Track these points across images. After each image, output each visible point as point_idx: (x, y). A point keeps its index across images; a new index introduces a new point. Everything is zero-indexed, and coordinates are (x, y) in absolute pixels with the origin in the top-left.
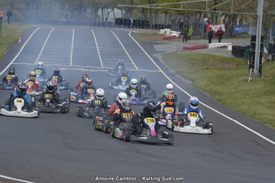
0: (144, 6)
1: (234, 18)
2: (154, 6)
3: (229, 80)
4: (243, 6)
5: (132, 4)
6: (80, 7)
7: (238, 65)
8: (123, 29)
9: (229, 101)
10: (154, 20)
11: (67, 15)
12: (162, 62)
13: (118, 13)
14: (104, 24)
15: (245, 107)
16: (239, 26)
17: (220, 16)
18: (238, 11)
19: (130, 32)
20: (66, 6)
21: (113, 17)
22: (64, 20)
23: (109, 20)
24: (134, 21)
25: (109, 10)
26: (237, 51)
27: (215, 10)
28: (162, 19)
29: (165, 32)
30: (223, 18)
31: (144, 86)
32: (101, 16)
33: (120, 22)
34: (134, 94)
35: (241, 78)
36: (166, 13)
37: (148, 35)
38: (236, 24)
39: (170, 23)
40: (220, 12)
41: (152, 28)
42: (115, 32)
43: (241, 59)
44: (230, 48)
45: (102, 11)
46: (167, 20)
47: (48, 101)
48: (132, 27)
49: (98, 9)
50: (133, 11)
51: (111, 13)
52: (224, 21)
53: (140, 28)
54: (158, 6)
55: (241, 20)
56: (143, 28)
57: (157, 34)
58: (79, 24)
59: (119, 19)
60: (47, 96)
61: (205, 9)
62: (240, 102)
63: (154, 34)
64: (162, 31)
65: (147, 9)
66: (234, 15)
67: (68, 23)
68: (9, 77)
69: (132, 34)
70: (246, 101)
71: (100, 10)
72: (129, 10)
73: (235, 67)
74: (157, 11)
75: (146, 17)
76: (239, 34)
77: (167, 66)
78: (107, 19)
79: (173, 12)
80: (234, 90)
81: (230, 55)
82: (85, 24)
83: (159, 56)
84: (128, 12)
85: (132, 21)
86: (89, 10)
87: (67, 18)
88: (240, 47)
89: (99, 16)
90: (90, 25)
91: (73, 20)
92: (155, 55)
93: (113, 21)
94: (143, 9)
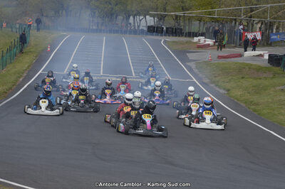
0: (177, 13)
1: (271, 25)
2: (187, 13)
3: (265, 90)
4: (280, 14)
5: (165, 11)
6: (111, 15)
7: (275, 74)
8: (155, 37)
9: (265, 111)
10: (187, 27)
11: (98, 23)
12: (196, 71)
13: (150, 21)
14: (136, 32)
15: (281, 117)
16: (276, 34)
17: (256, 23)
18: (275, 18)
19: (163, 40)
20: (97, 14)
21: (145, 25)
22: (94, 28)
23: (141, 28)
24: (167, 28)
25: (141, 17)
26: (274, 60)
27: (251, 17)
28: (195, 26)
29: (199, 40)
30: (259, 25)
31: (167, 87)
32: (132, 24)
33: (152, 30)
34: (157, 94)
35: (278, 88)
36: (200, 21)
37: (181, 43)
38: (272, 32)
39: (205, 31)
40: (257, 20)
41: (186, 36)
42: (147, 40)
43: (277, 68)
44: (266, 57)
45: (134, 18)
46: (201, 28)
47: (82, 102)
48: (165, 35)
49: (129, 17)
50: (166, 18)
51: (143, 21)
52: (260, 28)
53: (173, 36)
54: (190, 13)
55: (277, 28)
56: (176, 36)
57: (190, 42)
58: (110, 32)
59: (152, 26)
60: (81, 97)
61: (240, 16)
62: (276, 112)
63: (187, 42)
64: (196, 39)
65: (180, 16)
66: (270, 22)
67: (98, 31)
68: (48, 80)
69: (165, 42)
70: (283, 111)
71: (131, 18)
72: (162, 18)
73: (271, 76)
74: (190, 19)
75: (179, 25)
76: (275, 42)
77: (200, 75)
78: (139, 26)
79: (207, 19)
80: (270, 100)
81: (266, 64)
82: (116, 32)
83: (193, 65)
84: (161, 19)
85: (165, 28)
86: (120, 18)
87: (98, 26)
88: (276, 56)
89: (130, 24)
90: (122, 33)
91: (103, 28)
92: (188, 64)
93: (146, 29)
94: (177, 16)
